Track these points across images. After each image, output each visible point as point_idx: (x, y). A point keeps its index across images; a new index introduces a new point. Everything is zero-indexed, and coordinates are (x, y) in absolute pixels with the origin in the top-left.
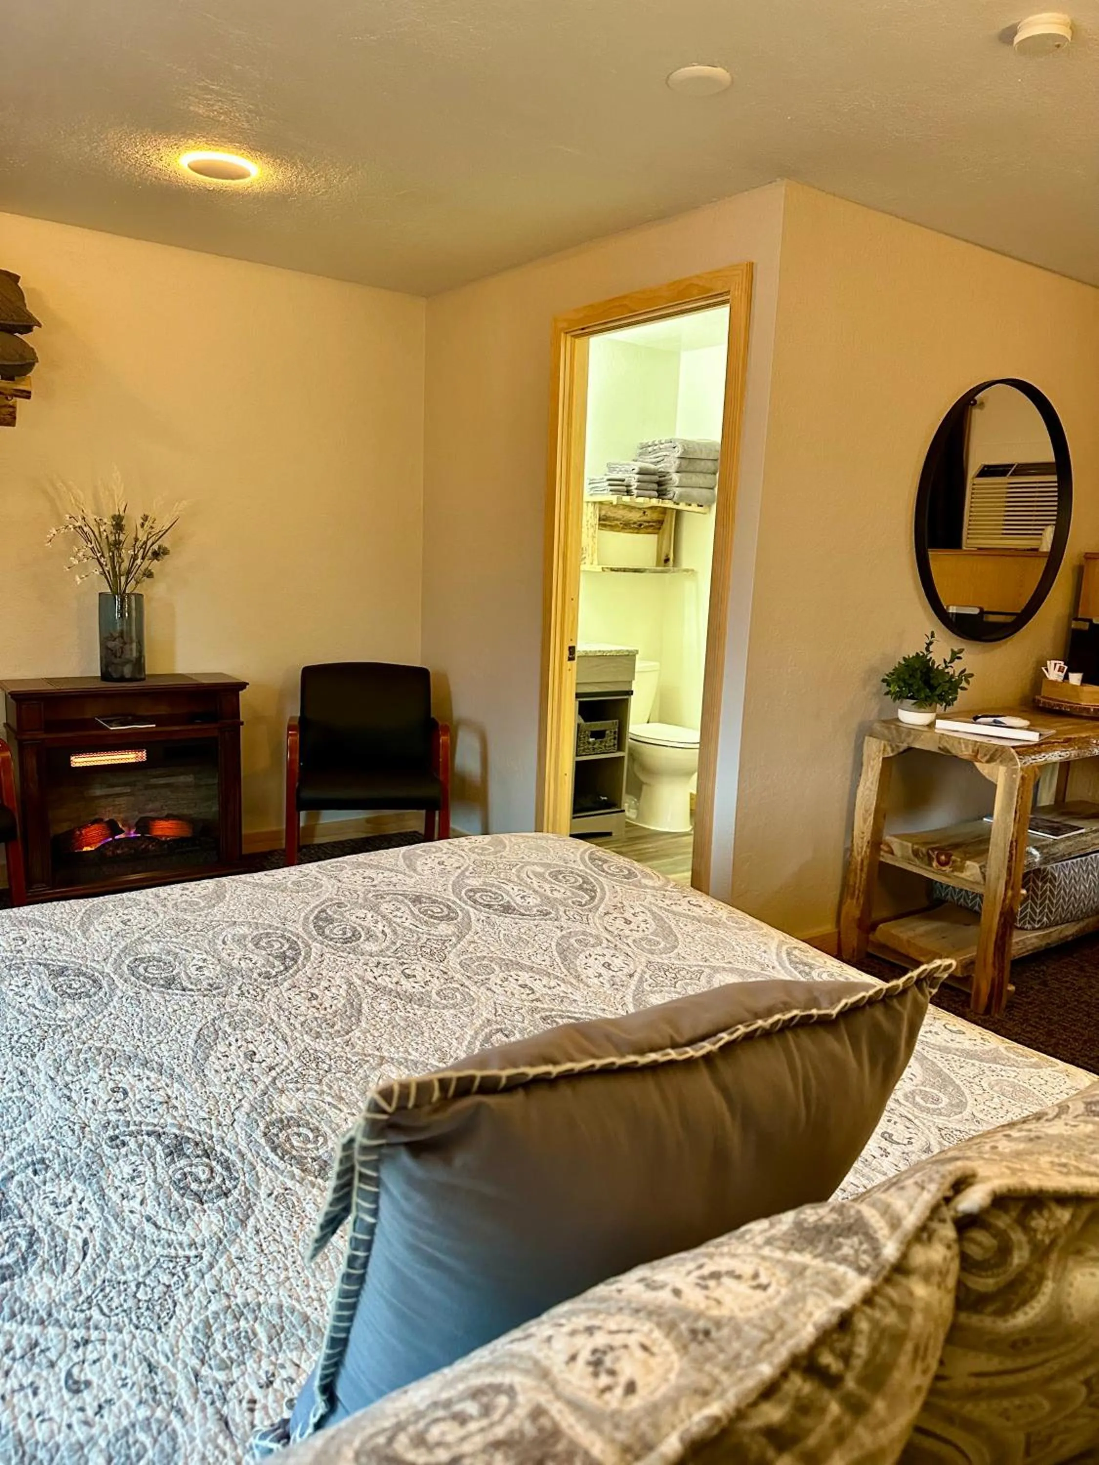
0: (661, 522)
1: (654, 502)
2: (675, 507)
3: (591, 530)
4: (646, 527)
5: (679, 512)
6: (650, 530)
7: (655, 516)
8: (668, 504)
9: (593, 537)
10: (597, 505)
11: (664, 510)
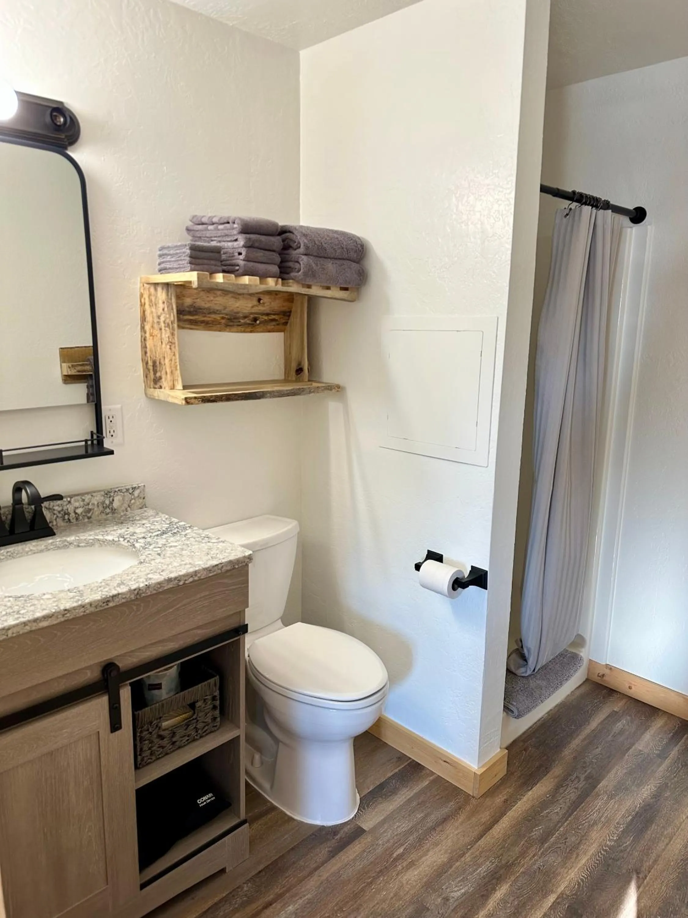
0: (287, 314)
1: (271, 283)
2: (304, 291)
3: (166, 334)
4: (265, 322)
5: (312, 300)
6: (270, 327)
7: (276, 305)
8: (294, 288)
9: (171, 343)
10: (172, 290)
11: (291, 297)
